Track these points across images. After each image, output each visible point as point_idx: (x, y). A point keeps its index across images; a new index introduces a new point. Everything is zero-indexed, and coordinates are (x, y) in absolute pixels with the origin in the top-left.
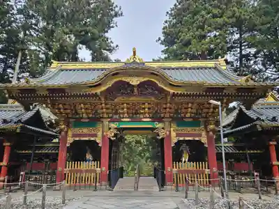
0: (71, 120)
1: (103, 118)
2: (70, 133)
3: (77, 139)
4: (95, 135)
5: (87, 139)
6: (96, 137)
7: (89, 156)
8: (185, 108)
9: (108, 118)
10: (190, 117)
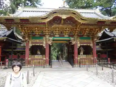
0: (31, 36)
1: (46, 35)
2: (30, 42)
3: (34, 45)
4: (42, 43)
5: (38, 45)
6: (43, 44)
7: (39, 53)
8: (85, 31)
9: (48, 35)
10: (86, 35)
